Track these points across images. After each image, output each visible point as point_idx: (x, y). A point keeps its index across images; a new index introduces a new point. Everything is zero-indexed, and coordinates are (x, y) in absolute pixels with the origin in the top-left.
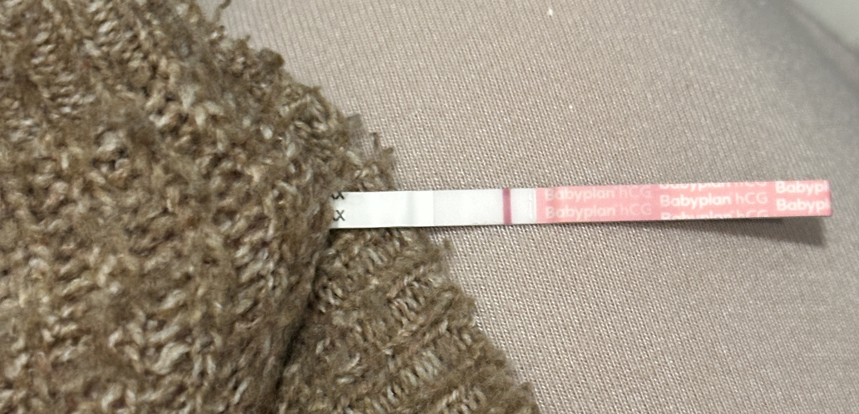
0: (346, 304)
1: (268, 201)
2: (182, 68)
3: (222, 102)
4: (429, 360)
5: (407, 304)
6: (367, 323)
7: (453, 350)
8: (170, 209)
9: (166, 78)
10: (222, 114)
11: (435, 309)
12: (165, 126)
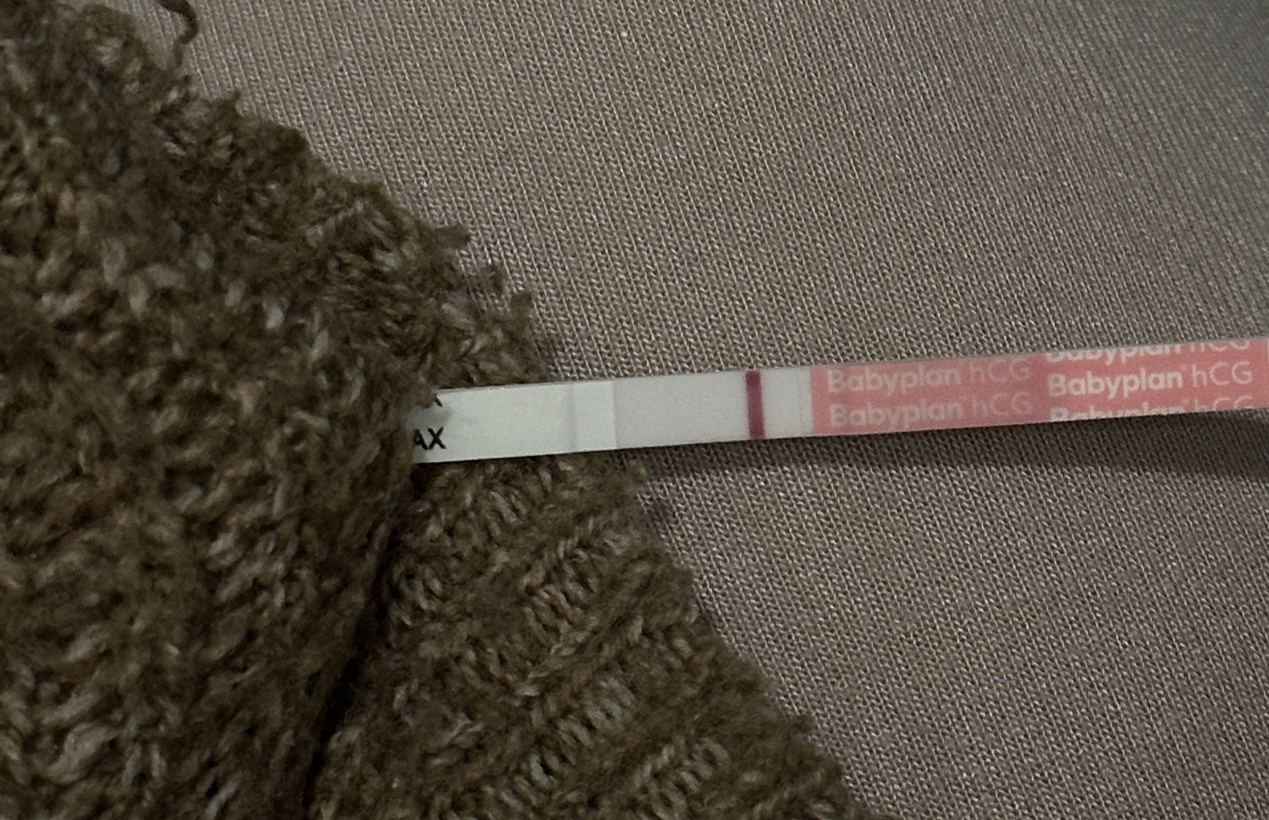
0: (450, 609)
1: (272, 448)
2: (101, 209)
3: (182, 263)
4: (612, 694)
5: (566, 594)
6: (487, 642)
7: (657, 670)
8: (85, 469)
9: (72, 224)
10: (182, 286)
11: (618, 597)
12: (73, 314)
